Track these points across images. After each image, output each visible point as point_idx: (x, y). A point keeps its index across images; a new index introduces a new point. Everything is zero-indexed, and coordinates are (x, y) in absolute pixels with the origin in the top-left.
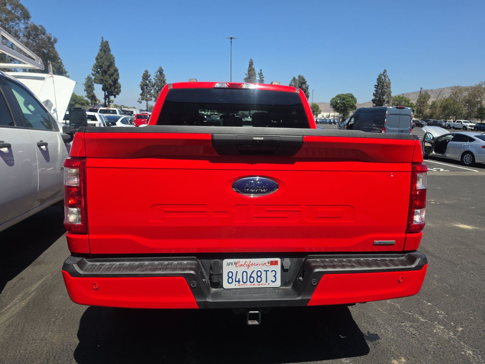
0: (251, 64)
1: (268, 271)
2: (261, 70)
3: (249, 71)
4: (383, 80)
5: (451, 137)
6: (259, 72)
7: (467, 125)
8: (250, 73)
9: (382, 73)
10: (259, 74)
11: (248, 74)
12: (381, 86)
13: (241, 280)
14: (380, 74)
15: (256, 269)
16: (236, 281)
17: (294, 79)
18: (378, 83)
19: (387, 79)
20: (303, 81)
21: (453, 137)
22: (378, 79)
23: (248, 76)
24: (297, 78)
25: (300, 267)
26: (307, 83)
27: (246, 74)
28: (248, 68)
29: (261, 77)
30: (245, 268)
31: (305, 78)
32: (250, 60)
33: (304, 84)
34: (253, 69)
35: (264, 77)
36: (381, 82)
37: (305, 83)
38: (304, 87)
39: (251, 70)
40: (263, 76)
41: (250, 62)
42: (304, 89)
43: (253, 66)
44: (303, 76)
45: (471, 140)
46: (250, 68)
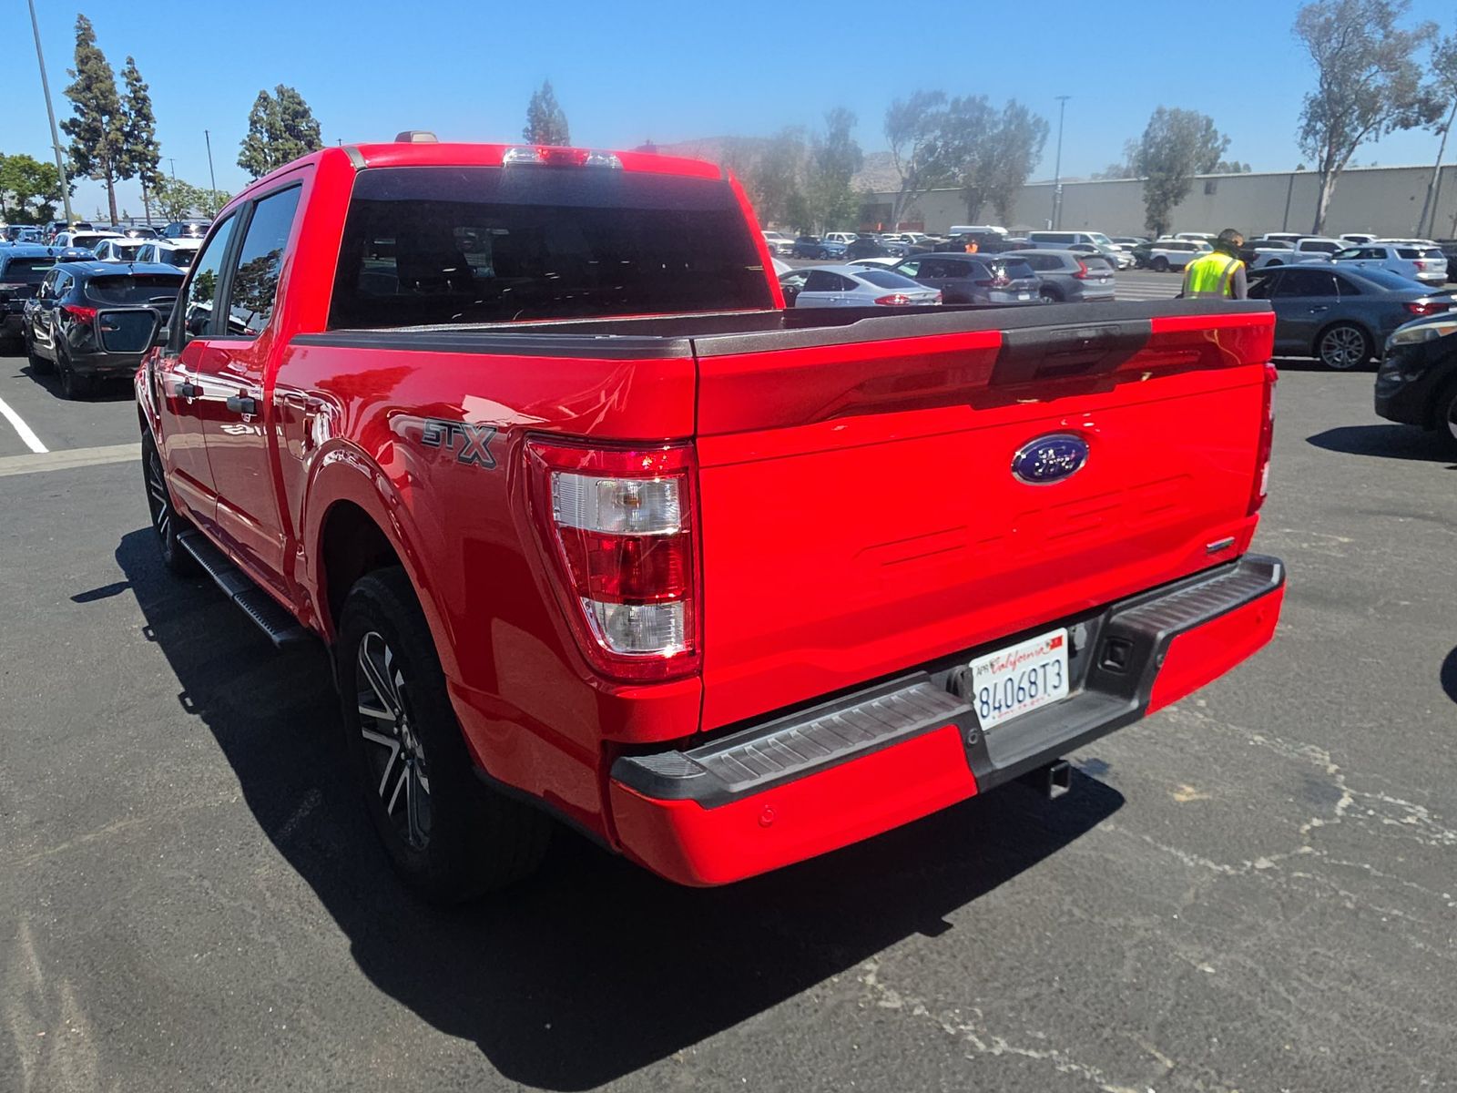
0: (85, 37)
1: (1047, 664)
2: (130, 61)
3: (83, 61)
4: (544, 113)
5: (801, 282)
6: (126, 68)
7: (776, 245)
8: (86, 68)
9: (539, 93)
10: (123, 74)
11: (81, 72)
12: (542, 133)
13: (1003, 703)
14: (535, 97)
15: (1026, 666)
16: (995, 708)
17: (264, 99)
18: (531, 121)
19: (556, 112)
20: (301, 109)
21: (805, 280)
22: (530, 111)
23: (79, 78)
24: (274, 96)
25: (1097, 637)
26: (313, 115)
27: (72, 74)
28: (77, 52)
29: (133, 85)
30: (1007, 673)
31: (302, 98)
32: (76, 17)
33: (303, 117)
34: (99, 57)
35: (147, 87)
36: (539, 121)
37: (305, 114)
38: (303, 127)
39: (88, 58)
40: (143, 83)
41: (79, 28)
42: (306, 136)
43: (96, 45)
44: (293, 89)
45: (851, 285)
46: (84, 52)
